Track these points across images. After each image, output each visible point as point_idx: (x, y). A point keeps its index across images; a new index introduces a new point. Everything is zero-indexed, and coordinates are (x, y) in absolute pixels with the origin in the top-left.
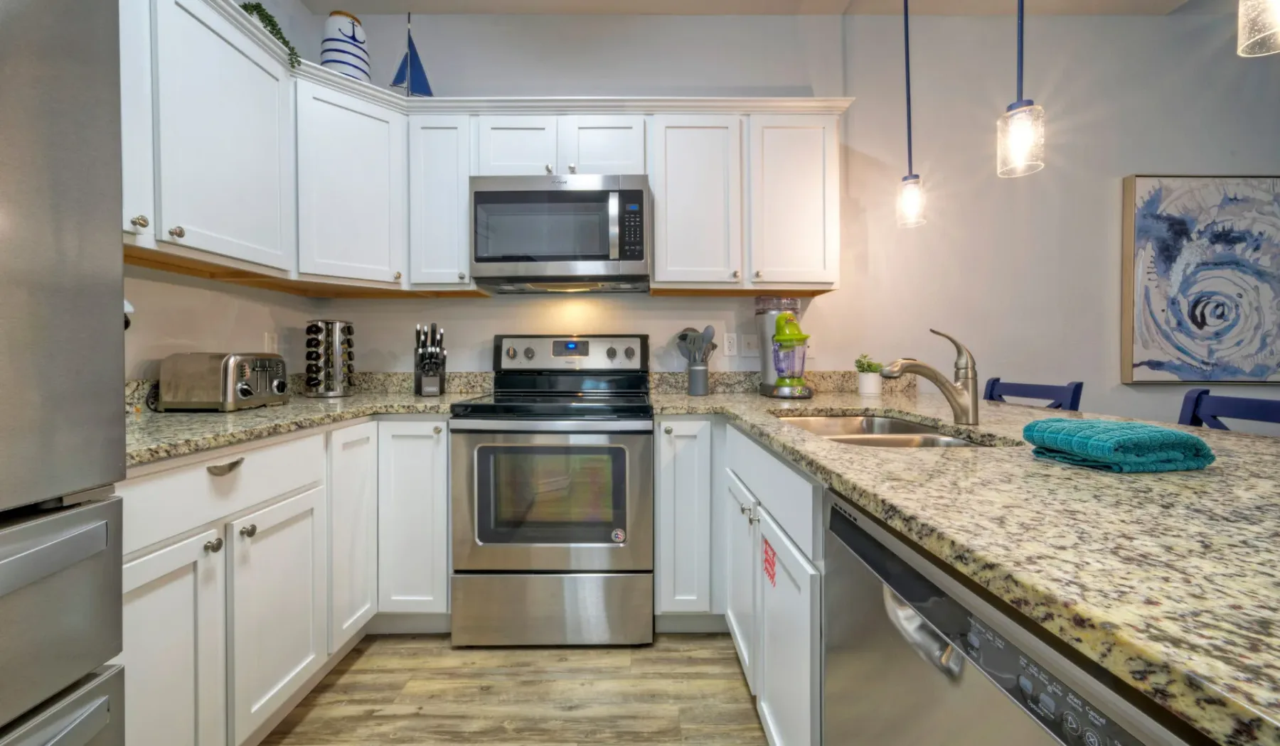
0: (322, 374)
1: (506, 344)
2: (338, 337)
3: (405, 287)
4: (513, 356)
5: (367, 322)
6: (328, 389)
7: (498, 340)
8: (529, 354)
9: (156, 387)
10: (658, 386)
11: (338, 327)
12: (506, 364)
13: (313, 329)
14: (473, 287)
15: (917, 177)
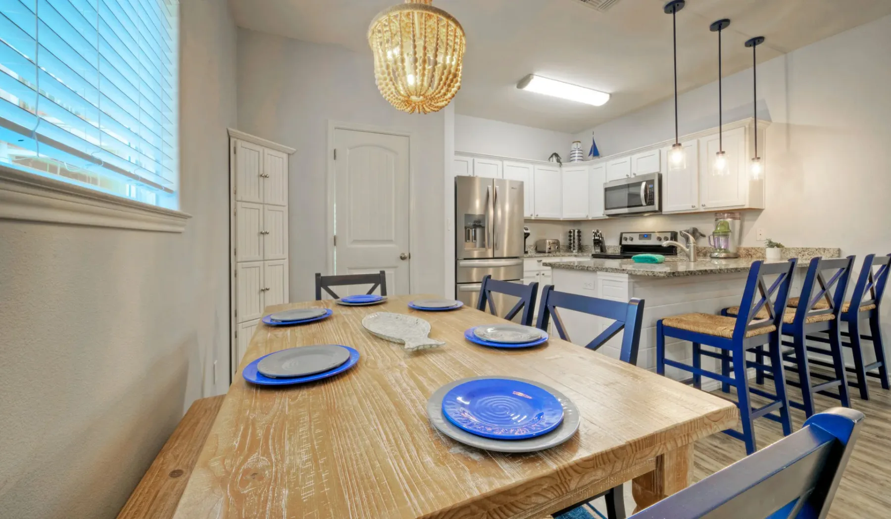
0: (572, 245)
1: (624, 235)
2: (576, 234)
3: (590, 219)
4: (626, 239)
5: (583, 228)
6: (574, 249)
7: (622, 234)
8: (632, 239)
9: (537, 247)
10: (680, 252)
11: (576, 231)
12: (624, 243)
13: (570, 232)
14: (607, 217)
15: (759, 158)
